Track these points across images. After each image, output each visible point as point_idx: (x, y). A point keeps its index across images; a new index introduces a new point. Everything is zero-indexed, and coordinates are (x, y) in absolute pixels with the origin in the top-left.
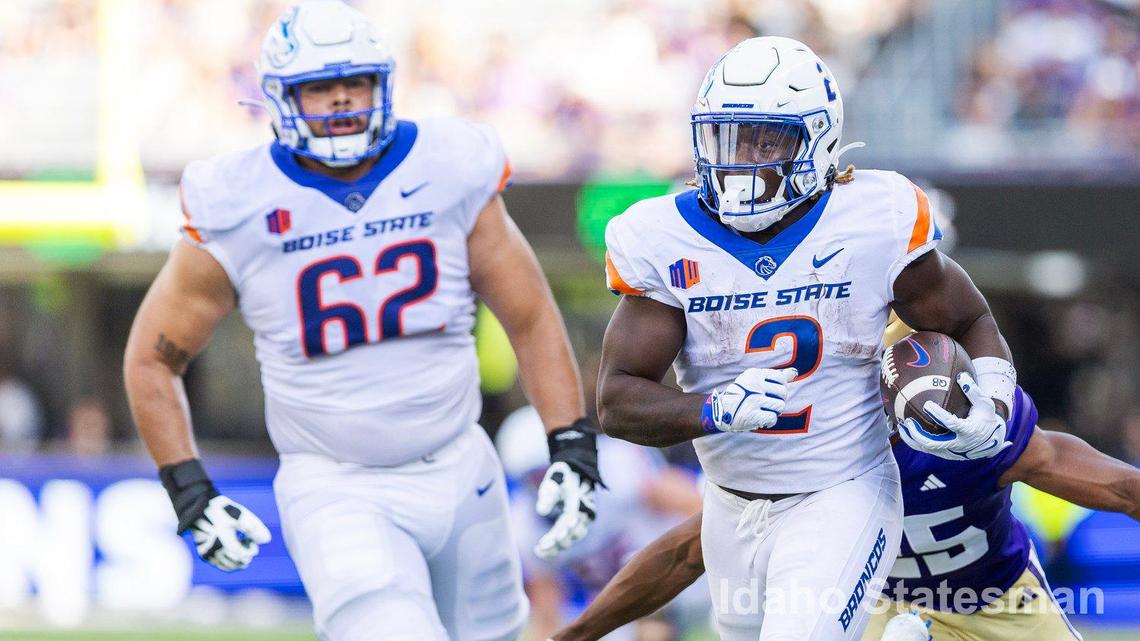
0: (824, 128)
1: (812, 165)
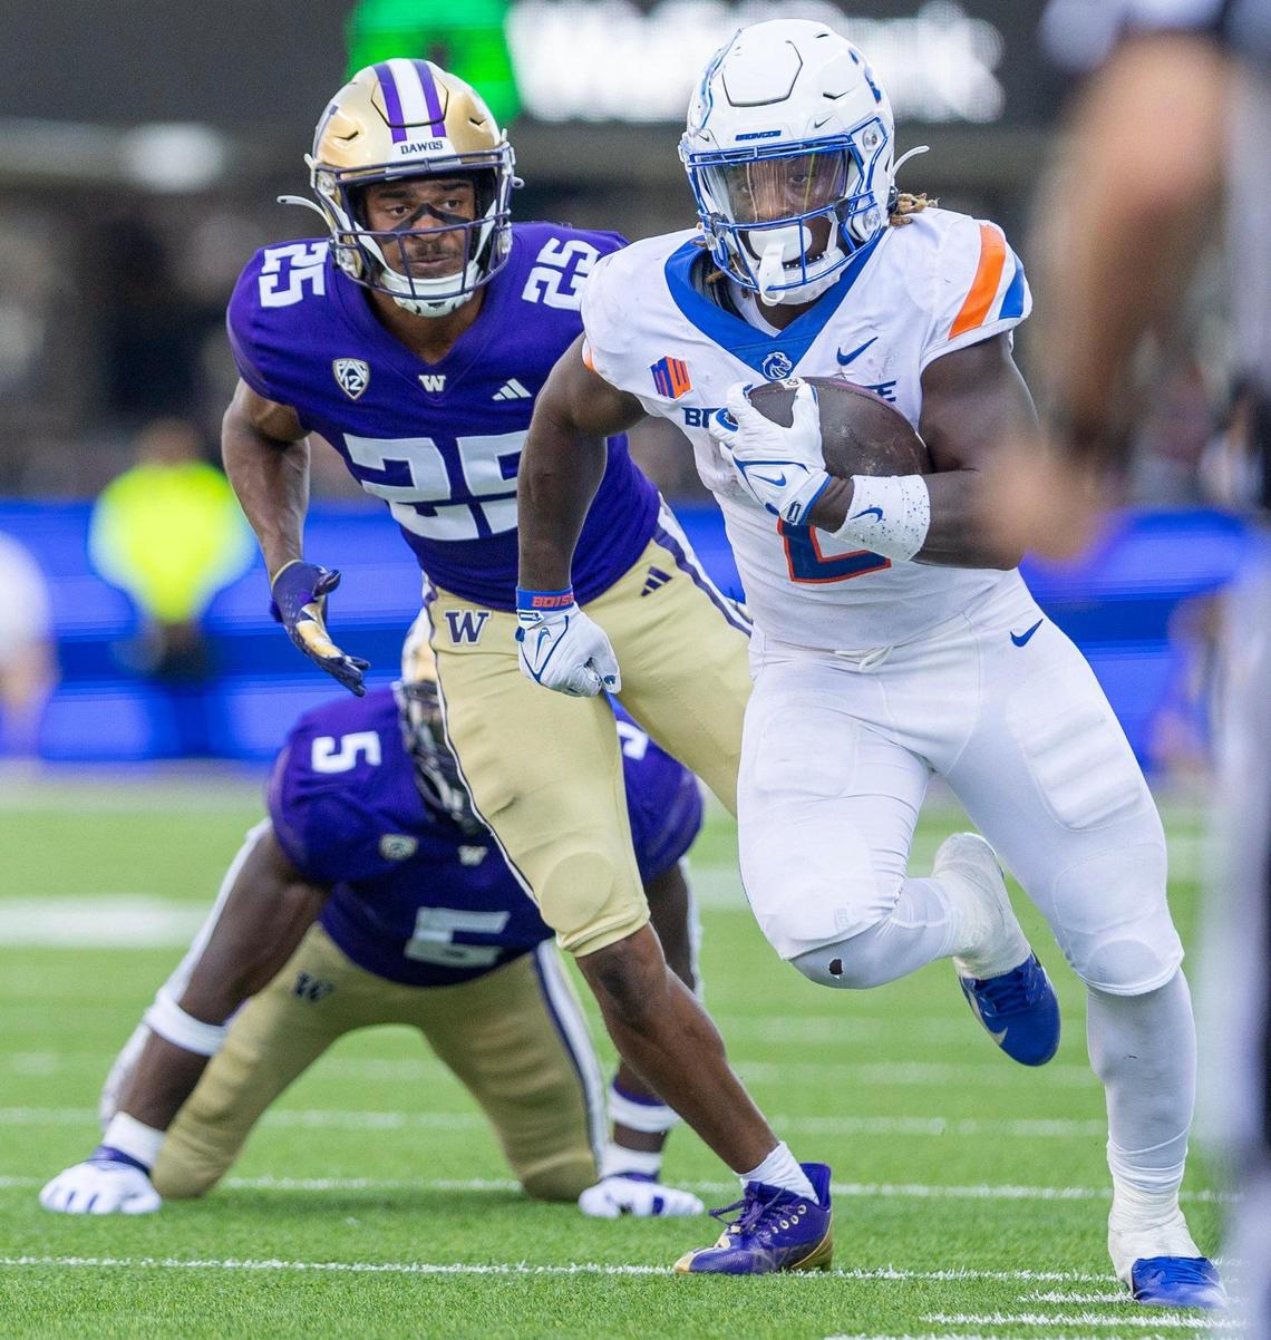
0: (879, 143)
1: (872, 198)
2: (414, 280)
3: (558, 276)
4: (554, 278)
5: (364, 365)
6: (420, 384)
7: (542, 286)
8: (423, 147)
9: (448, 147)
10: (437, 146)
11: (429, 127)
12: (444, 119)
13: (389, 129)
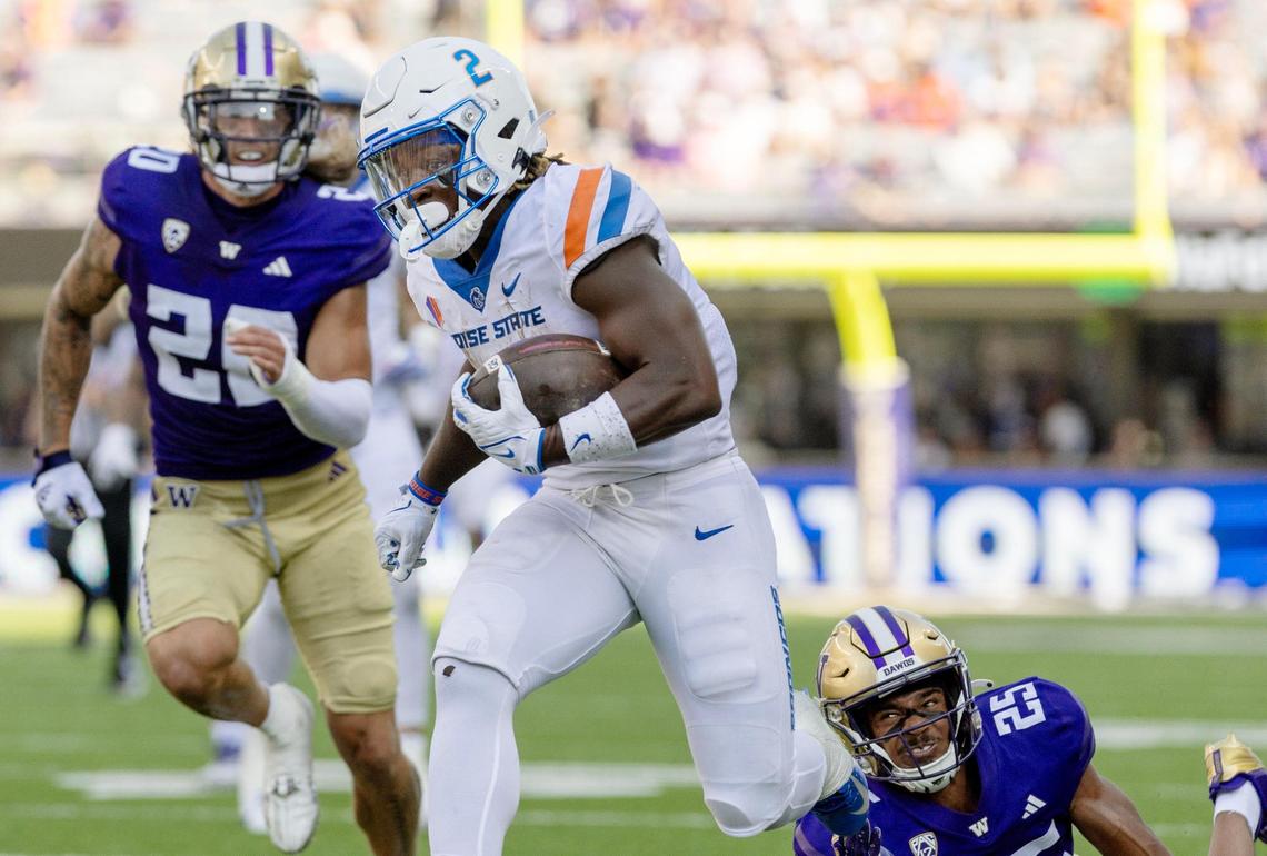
0: (478, 117)
1: (480, 162)
2: (922, 768)
3: (1015, 710)
4: (1014, 713)
5: (931, 834)
6: (972, 833)
7: (1009, 721)
8: (899, 666)
9: (918, 661)
10: (910, 662)
11: (900, 651)
12: (909, 641)
13: (871, 661)
